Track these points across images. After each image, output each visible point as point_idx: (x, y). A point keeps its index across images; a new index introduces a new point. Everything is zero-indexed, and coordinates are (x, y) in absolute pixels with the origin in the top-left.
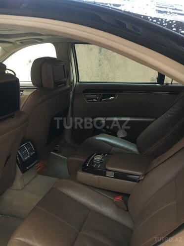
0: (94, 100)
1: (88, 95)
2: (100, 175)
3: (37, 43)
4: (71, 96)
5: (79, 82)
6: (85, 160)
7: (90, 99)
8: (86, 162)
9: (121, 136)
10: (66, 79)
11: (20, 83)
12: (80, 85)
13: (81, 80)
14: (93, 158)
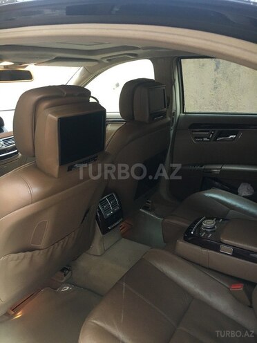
0: (205, 139)
1: (196, 131)
2: (210, 249)
3: (129, 60)
4: (172, 132)
5: (183, 113)
6: (188, 226)
7: (199, 138)
8: (190, 228)
9: (243, 195)
10: (165, 109)
11: (107, 114)
12: (185, 117)
13: (186, 110)
14: (201, 224)
